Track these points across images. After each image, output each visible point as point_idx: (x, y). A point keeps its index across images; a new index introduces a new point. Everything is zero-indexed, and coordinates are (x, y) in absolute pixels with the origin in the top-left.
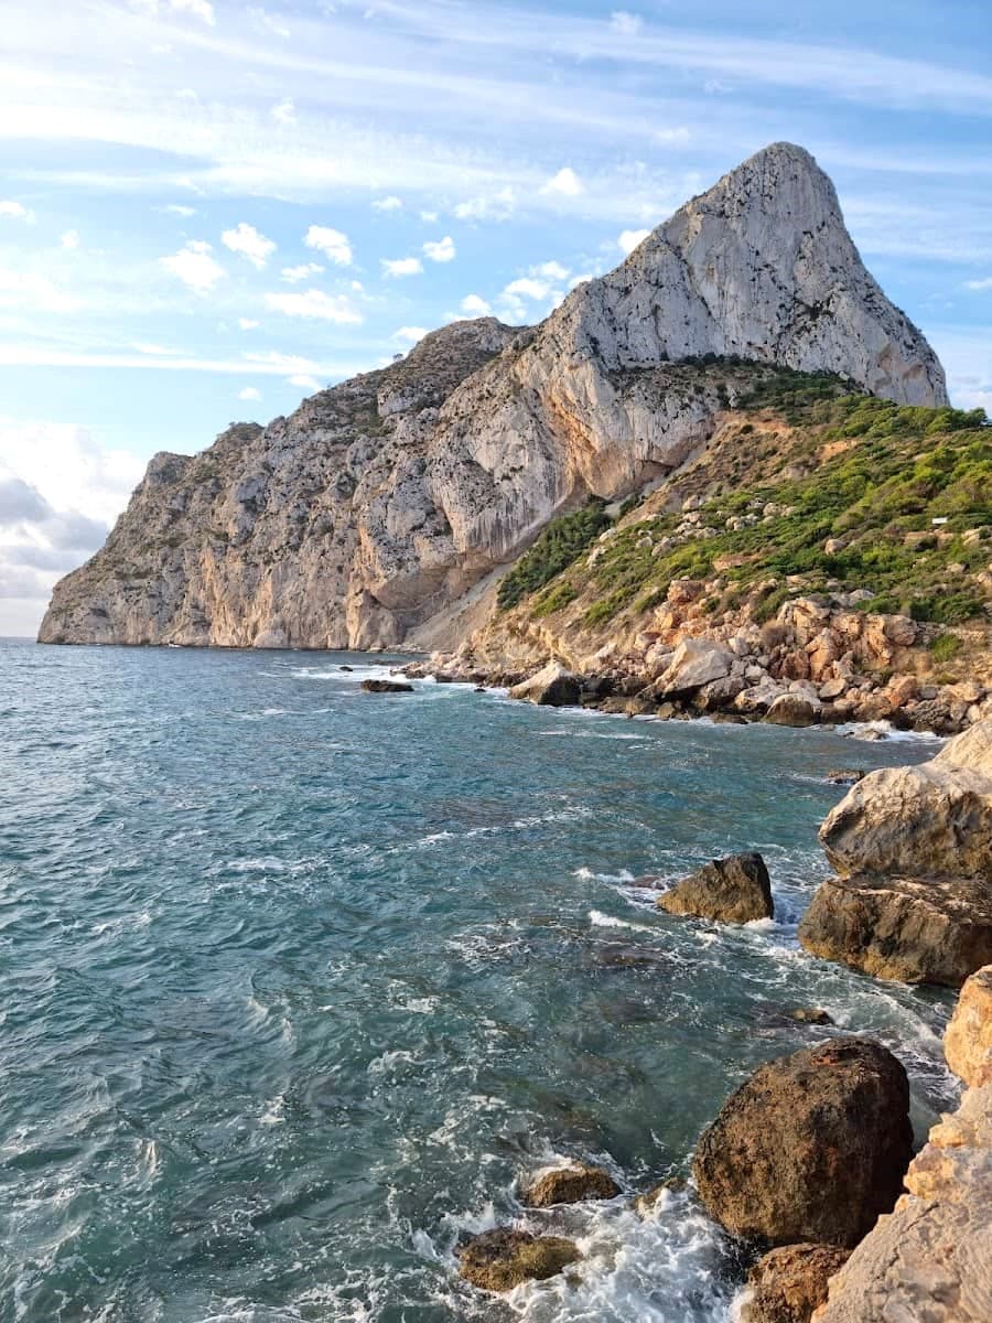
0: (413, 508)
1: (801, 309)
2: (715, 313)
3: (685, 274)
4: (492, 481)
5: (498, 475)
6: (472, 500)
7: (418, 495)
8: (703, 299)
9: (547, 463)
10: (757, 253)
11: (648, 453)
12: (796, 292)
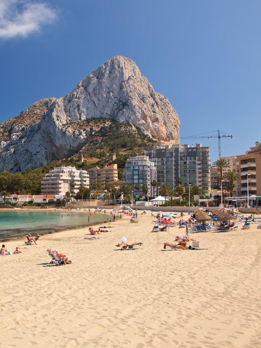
0: (11, 163)
1: (121, 103)
2: (97, 105)
3: (88, 95)
4: (32, 155)
5: (33, 153)
6: (26, 161)
7: (13, 160)
8: (93, 101)
9: (46, 150)
10: (108, 88)
11: (70, 148)
12: (120, 98)
